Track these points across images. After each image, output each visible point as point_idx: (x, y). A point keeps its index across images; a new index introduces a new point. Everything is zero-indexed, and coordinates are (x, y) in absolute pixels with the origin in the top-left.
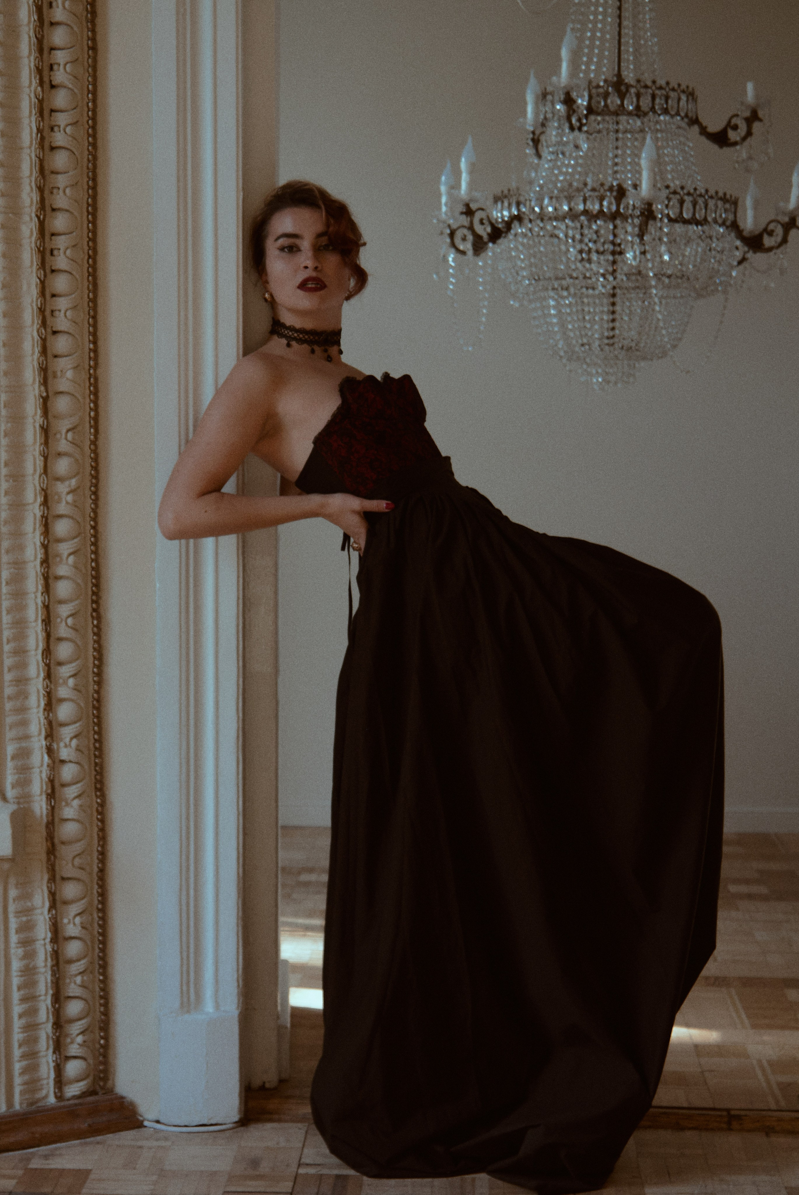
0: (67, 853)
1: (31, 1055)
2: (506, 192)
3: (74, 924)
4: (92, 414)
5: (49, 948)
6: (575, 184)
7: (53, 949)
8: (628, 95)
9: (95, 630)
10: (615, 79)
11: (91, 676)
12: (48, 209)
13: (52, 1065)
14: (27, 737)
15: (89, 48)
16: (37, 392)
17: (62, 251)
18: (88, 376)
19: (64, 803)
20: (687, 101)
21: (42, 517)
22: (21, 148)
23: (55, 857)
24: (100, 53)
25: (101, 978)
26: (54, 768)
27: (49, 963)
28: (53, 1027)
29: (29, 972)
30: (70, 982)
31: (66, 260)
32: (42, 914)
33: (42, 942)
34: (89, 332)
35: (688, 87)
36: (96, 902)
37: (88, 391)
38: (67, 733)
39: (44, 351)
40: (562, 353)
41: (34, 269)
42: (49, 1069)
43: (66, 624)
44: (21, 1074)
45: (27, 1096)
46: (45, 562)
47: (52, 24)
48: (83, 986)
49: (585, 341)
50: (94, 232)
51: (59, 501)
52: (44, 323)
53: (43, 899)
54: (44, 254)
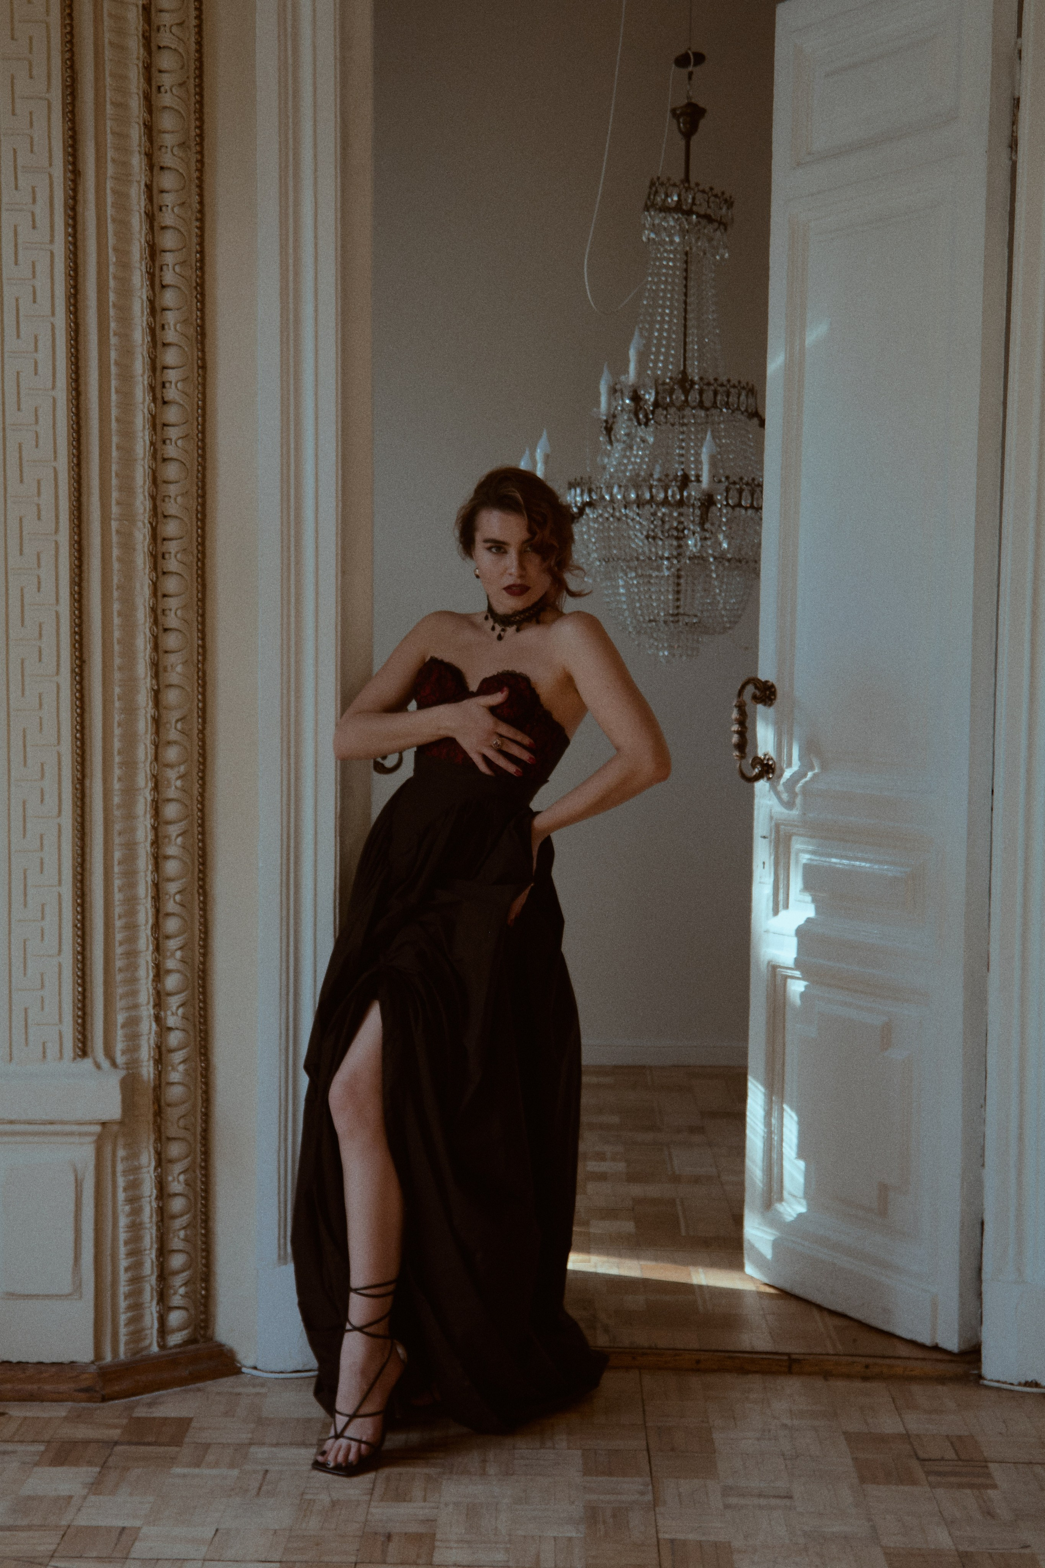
0: (173, 1114)
1: (136, 1307)
2: (579, 479)
3: (179, 1182)
4: (200, 705)
5: (154, 1204)
6: (642, 473)
7: (158, 1206)
8: (692, 392)
9: (201, 905)
10: (680, 376)
11: (197, 947)
12: (160, 516)
13: (155, 1315)
14: (136, 1006)
15: (199, 367)
16: (148, 685)
17: (173, 555)
18: (196, 670)
19: (170, 1068)
20: (747, 396)
21: (153, 800)
22: (136, 460)
23: (161, 1118)
24: (208, 372)
25: (203, 1232)
26: (161, 1036)
27: (154, 1219)
28: (157, 1280)
29: (135, 1227)
30: (174, 1237)
31: (176, 563)
32: (149, 1172)
33: (148, 1199)
34: (198, 629)
35: (747, 384)
36: (199, 1160)
37: (196, 684)
38: (174, 1002)
39: (156, 647)
40: (631, 629)
41: (147, 571)
42: (153, 1320)
43: (174, 900)
44: (126, 1325)
45: (132, 1346)
46: (156, 843)
47: (164, 345)
48: (186, 1240)
49: (652, 618)
50: (203, 537)
51: (169, 786)
52: (156, 622)
53: (150, 1156)
54: (157, 558)
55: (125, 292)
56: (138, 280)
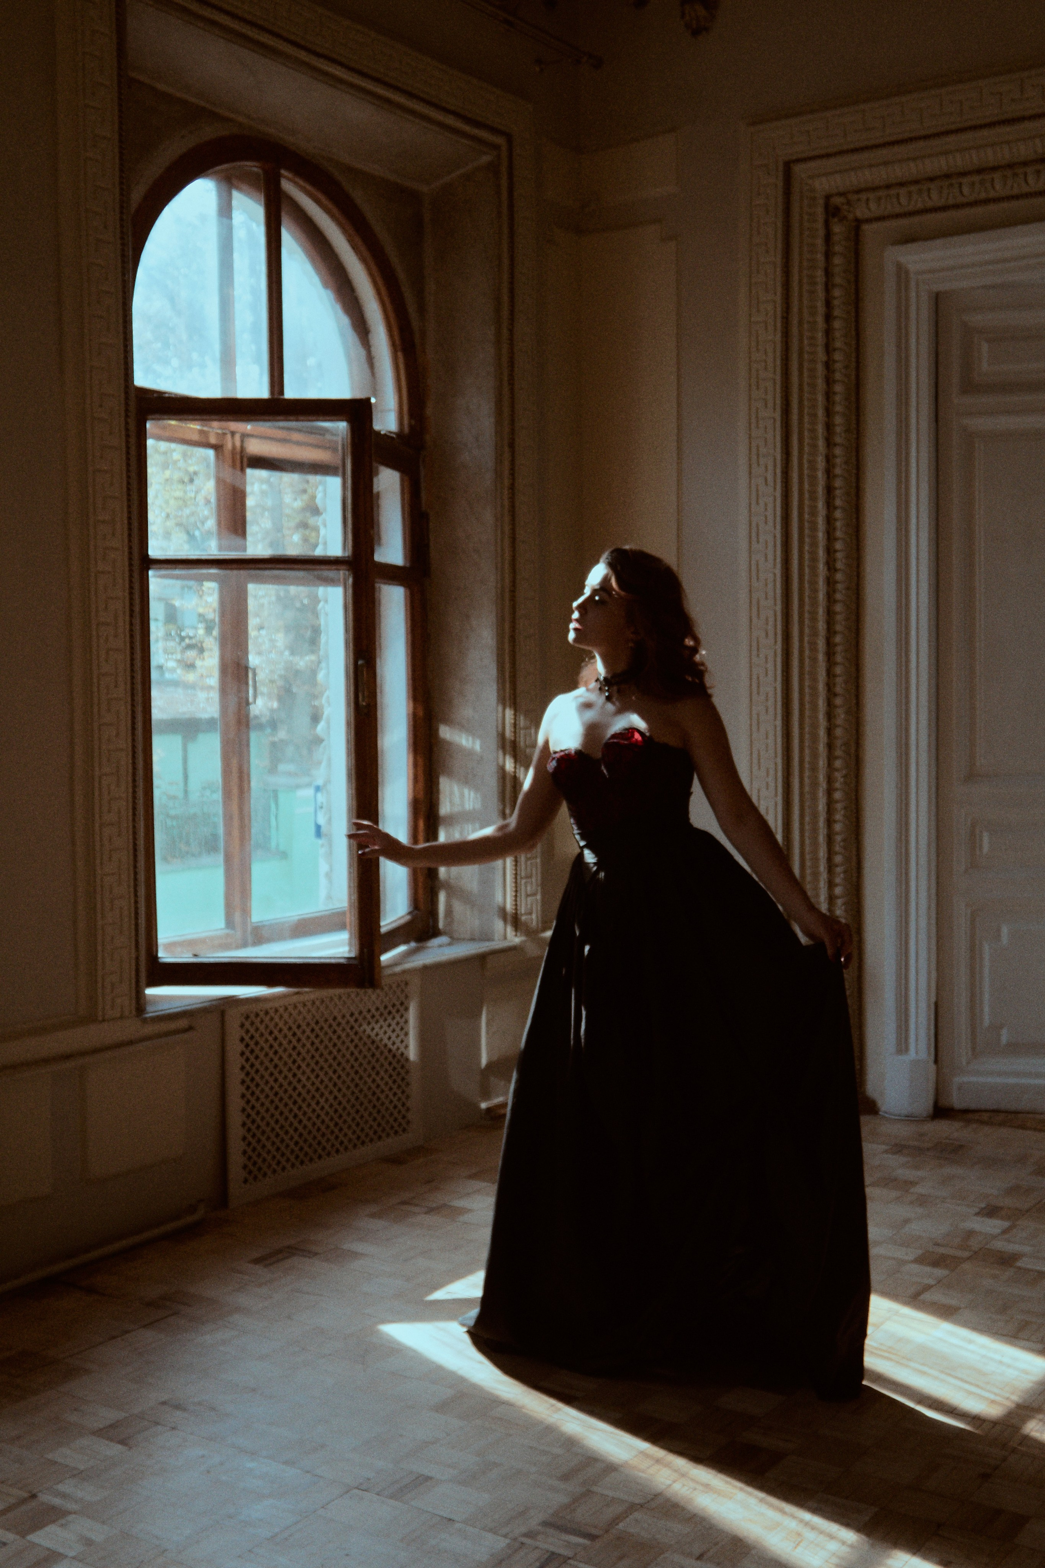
4: (856, 736)
9: (857, 849)
11: (854, 873)
12: (833, 632)
15: (856, 549)
16: (825, 726)
17: (839, 654)
18: (854, 717)
21: (828, 789)
22: (819, 602)
24: (862, 551)
31: (842, 658)
34: (855, 694)
37: (854, 724)
39: (830, 705)
41: (825, 663)
43: (841, 845)
46: (829, 812)
47: (836, 539)
50: (858, 642)
51: (837, 781)
52: (830, 690)
54: (830, 654)
55: (814, 513)
56: (821, 505)
